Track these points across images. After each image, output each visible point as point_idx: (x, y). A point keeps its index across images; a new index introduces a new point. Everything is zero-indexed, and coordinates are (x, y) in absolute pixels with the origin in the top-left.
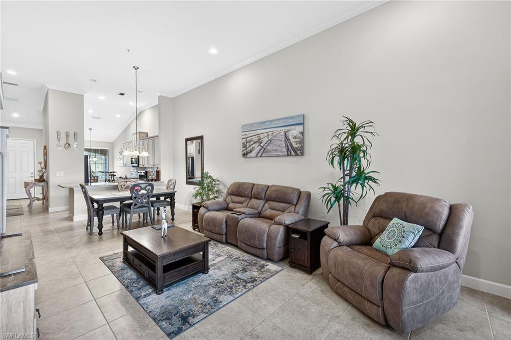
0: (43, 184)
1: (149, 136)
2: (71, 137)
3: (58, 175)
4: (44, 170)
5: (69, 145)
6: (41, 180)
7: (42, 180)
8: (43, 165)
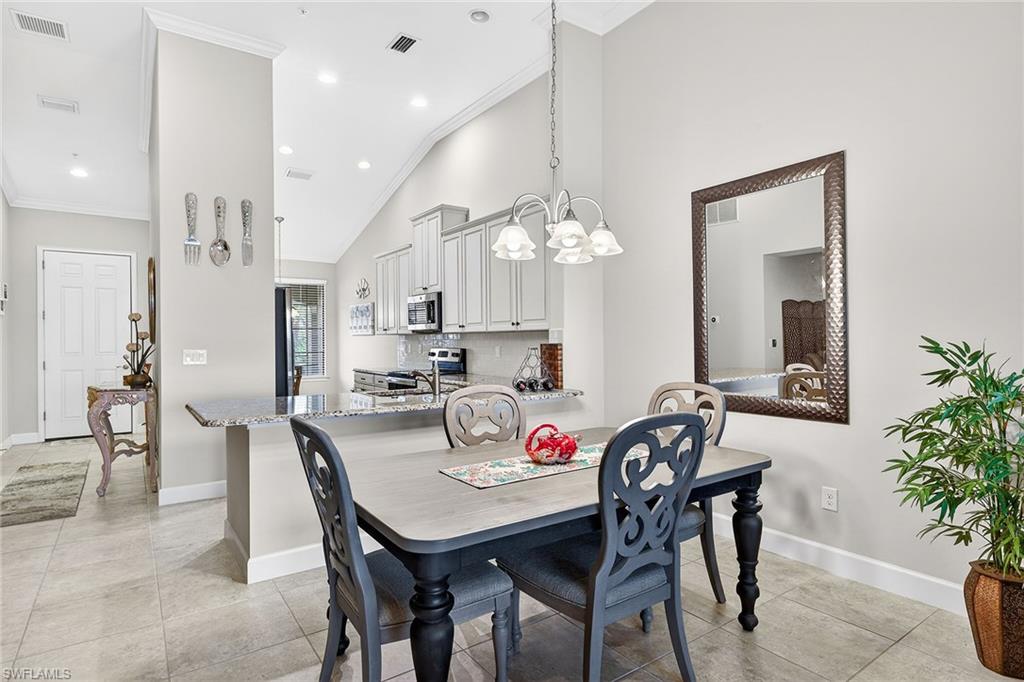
0: (142, 393)
1: (471, 219)
2: (234, 215)
3: (188, 361)
4: (147, 343)
5: (226, 247)
6: (141, 380)
7: (139, 379)
8: (144, 326)
